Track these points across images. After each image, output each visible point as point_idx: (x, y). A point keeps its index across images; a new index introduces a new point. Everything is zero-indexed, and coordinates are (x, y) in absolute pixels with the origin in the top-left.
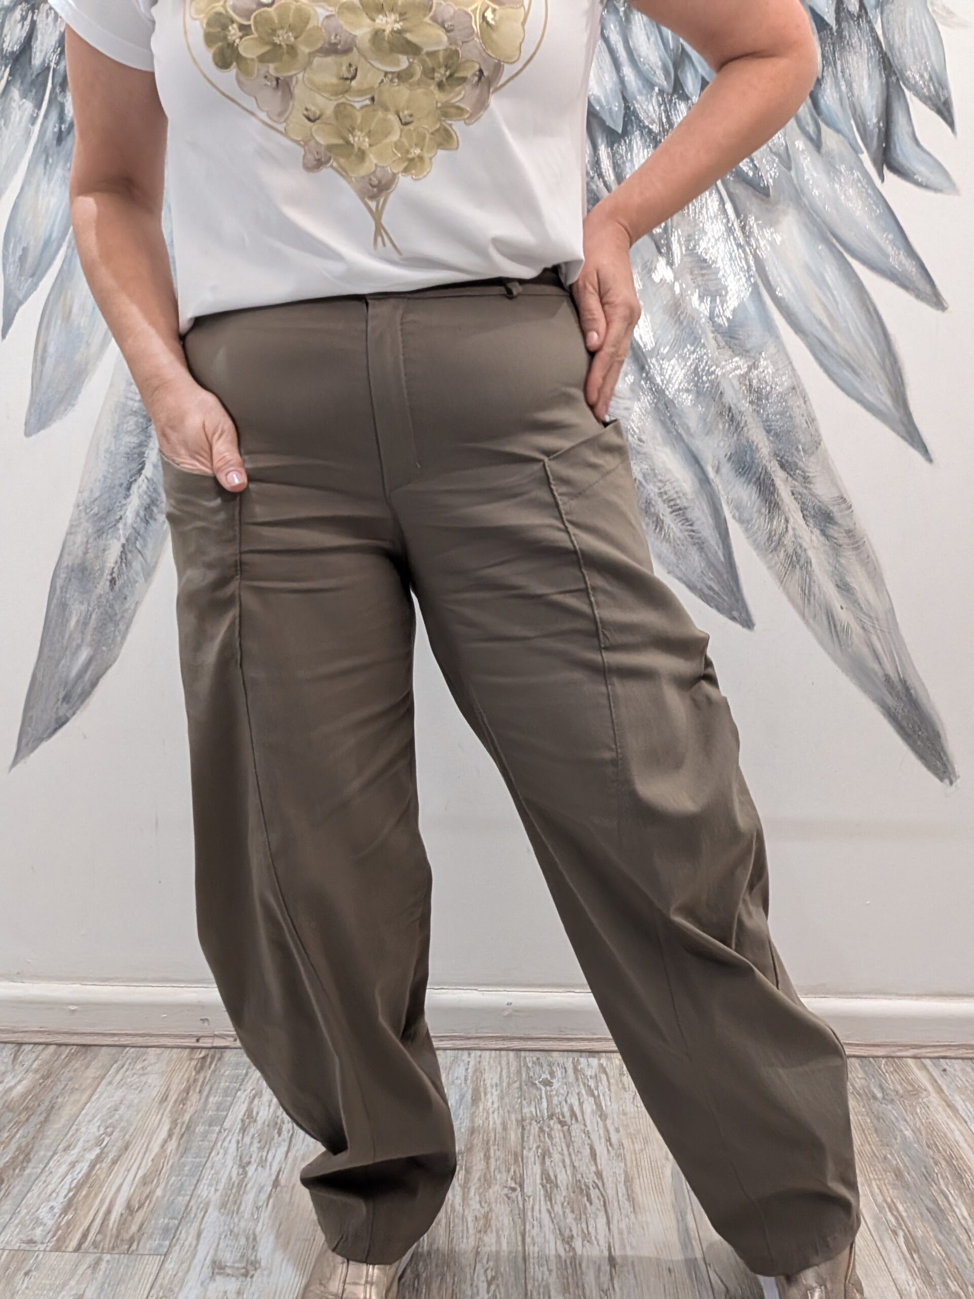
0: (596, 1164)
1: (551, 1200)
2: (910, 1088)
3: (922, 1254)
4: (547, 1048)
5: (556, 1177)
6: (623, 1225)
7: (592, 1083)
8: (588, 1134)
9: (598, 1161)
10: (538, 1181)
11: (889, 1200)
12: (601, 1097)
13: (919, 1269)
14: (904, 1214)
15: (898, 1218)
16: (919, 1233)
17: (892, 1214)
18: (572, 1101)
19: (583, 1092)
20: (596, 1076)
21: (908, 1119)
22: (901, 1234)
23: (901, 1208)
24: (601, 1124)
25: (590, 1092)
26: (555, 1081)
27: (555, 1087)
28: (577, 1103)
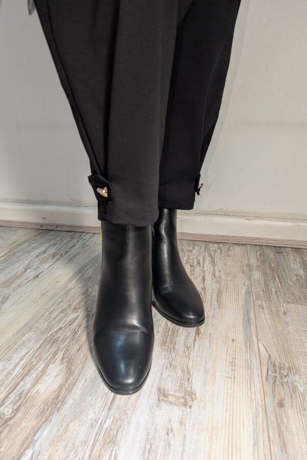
0: (204, 284)
4: (194, 239)
7: (212, 253)
8: (204, 272)
9: (206, 282)
12: (215, 258)
18: (200, 258)
19: (207, 255)
20: (215, 250)
24: (212, 268)
25: (211, 256)
26: (194, 251)
27: (193, 252)
28: (202, 259)
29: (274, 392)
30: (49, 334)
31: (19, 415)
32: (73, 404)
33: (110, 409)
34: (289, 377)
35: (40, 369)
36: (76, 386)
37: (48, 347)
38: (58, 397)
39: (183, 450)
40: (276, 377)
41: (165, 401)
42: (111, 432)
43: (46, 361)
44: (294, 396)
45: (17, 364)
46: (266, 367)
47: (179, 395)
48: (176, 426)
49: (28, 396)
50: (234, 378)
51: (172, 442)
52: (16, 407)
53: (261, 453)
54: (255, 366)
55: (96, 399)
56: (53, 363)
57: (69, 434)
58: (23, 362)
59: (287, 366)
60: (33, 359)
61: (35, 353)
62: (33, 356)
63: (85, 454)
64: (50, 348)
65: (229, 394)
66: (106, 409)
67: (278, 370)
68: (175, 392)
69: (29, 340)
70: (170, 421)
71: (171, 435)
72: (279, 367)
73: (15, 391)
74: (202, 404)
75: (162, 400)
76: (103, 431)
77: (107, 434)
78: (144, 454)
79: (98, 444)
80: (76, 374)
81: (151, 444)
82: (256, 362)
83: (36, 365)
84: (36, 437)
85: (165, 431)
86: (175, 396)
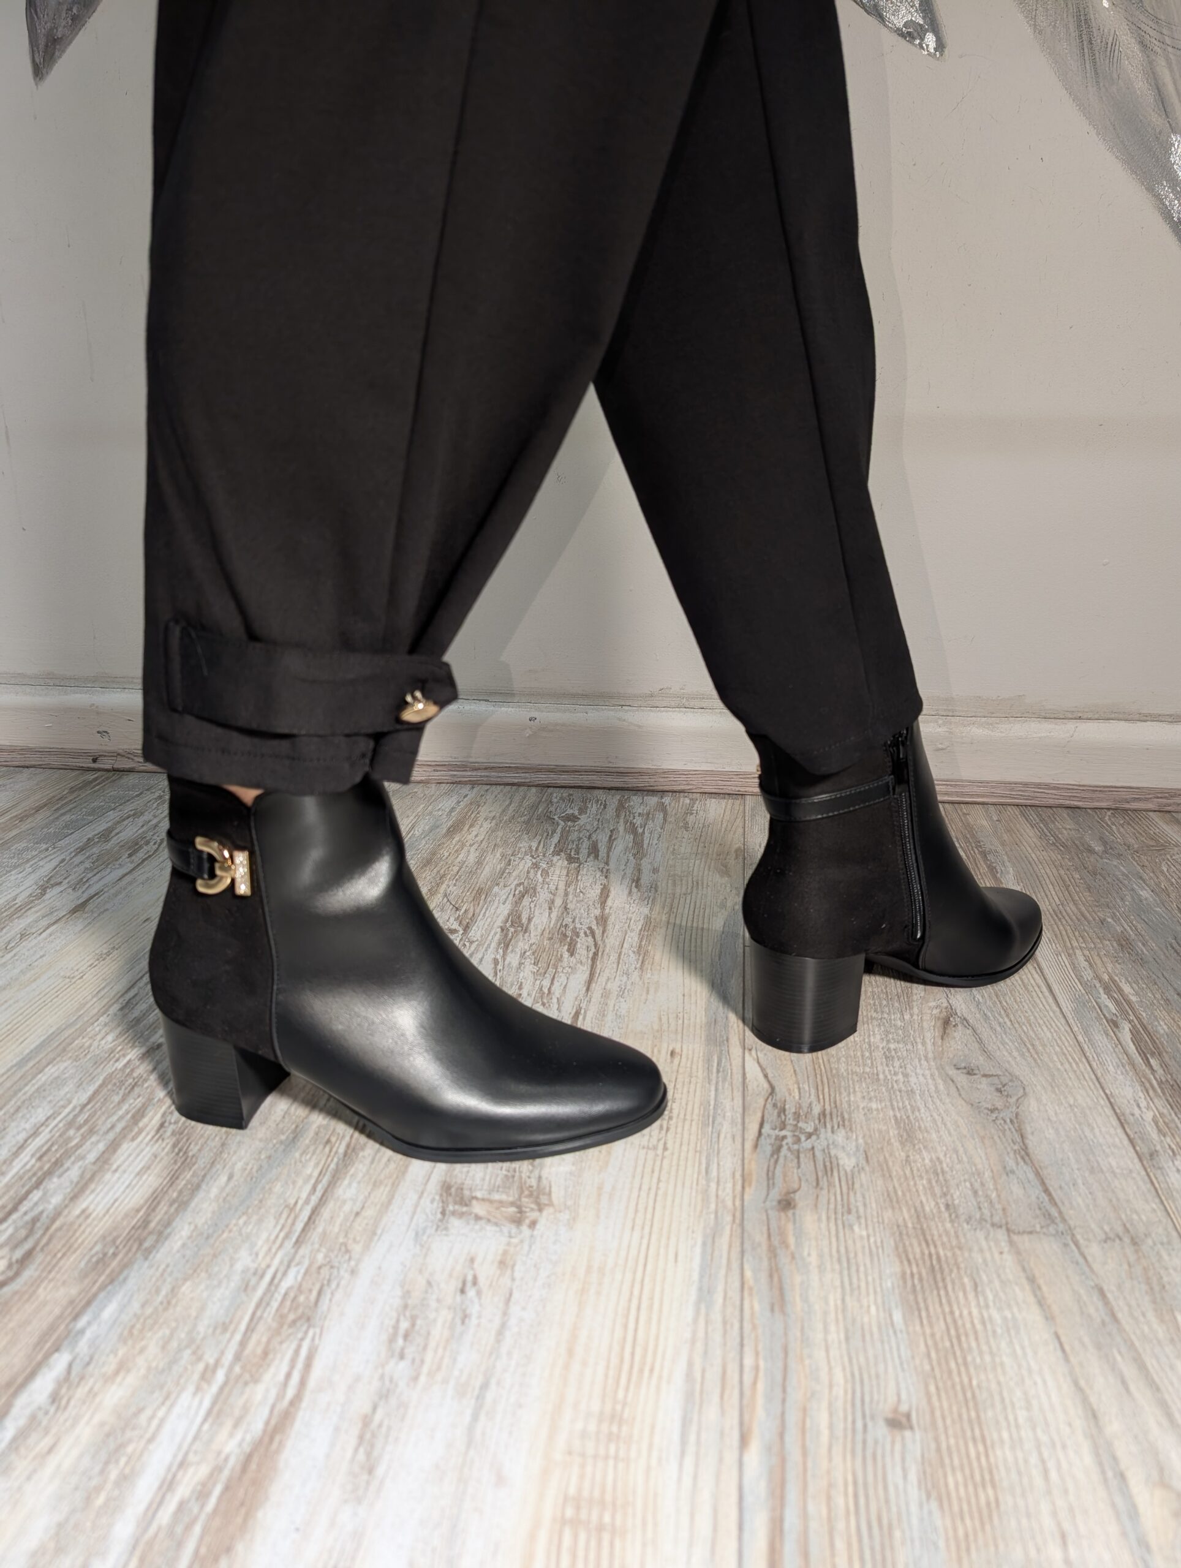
0: (603, 908)
1: (507, 946)
2: (1152, 843)
3: (1167, 1058)
4: (587, 784)
5: (530, 920)
6: (613, 986)
7: (638, 821)
8: (607, 874)
9: (609, 902)
10: (499, 923)
11: (1106, 977)
12: (647, 834)
13: (1160, 1083)
14: (1134, 999)
15: (1123, 1003)
16: (1162, 1028)
17: (1111, 997)
18: (600, 837)
19: (621, 829)
20: (648, 814)
21: (1145, 877)
22: (1126, 1027)
23: (1127, 989)
24: (632, 862)
25: (633, 829)
26: (583, 817)
27: (581, 822)
28: (605, 839)
29: (770, 1177)
30: (120, 1065)
31: (29, 1273)
32: (190, 1237)
33: (298, 1243)
34: (818, 1138)
35: (92, 1157)
36: (201, 1194)
37: (117, 1099)
38: (146, 1222)
39: (503, 1326)
40: (784, 1137)
41: (461, 1215)
42: (302, 1298)
43: (111, 1136)
44: (824, 1183)
45: (22, 1147)
46: (759, 1115)
47: (504, 1197)
48: (486, 1271)
49: (54, 1227)
50: (665, 1149)
51: (474, 1310)
52: (19, 1254)
53: (717, 1317)
54: (728, 1114)
55: (260, 1221)
56: (133, 1139)
57: (179, 1309)
58: (38, 1141)
59: (817, 1110)
60: (71, 1132)
61: (76, 1116)
62: (70, 1125)
63: (222, 1353)
64: (123, 1100)
65: (645, 1187)
66: (289, 1245)
67: (790, 1121)
68: (490, 1191)
69: (57, 1082)
70: (472, 1260)
71: (471, 1293)
72: (795, 1113)
73: (14, 1216)
74: (565, 1216)
75: (453, 1213)
76: (278, 1297)
77: (288, 1303)
78: (392, 1340)
79: (261, 1328)
80: (201, 1163)
81: (413, 1320)
82: (731, 1105)
83: (78, 1146)
84: (81, 1323)
85: (455, 1284)
86: (491, 1202)
